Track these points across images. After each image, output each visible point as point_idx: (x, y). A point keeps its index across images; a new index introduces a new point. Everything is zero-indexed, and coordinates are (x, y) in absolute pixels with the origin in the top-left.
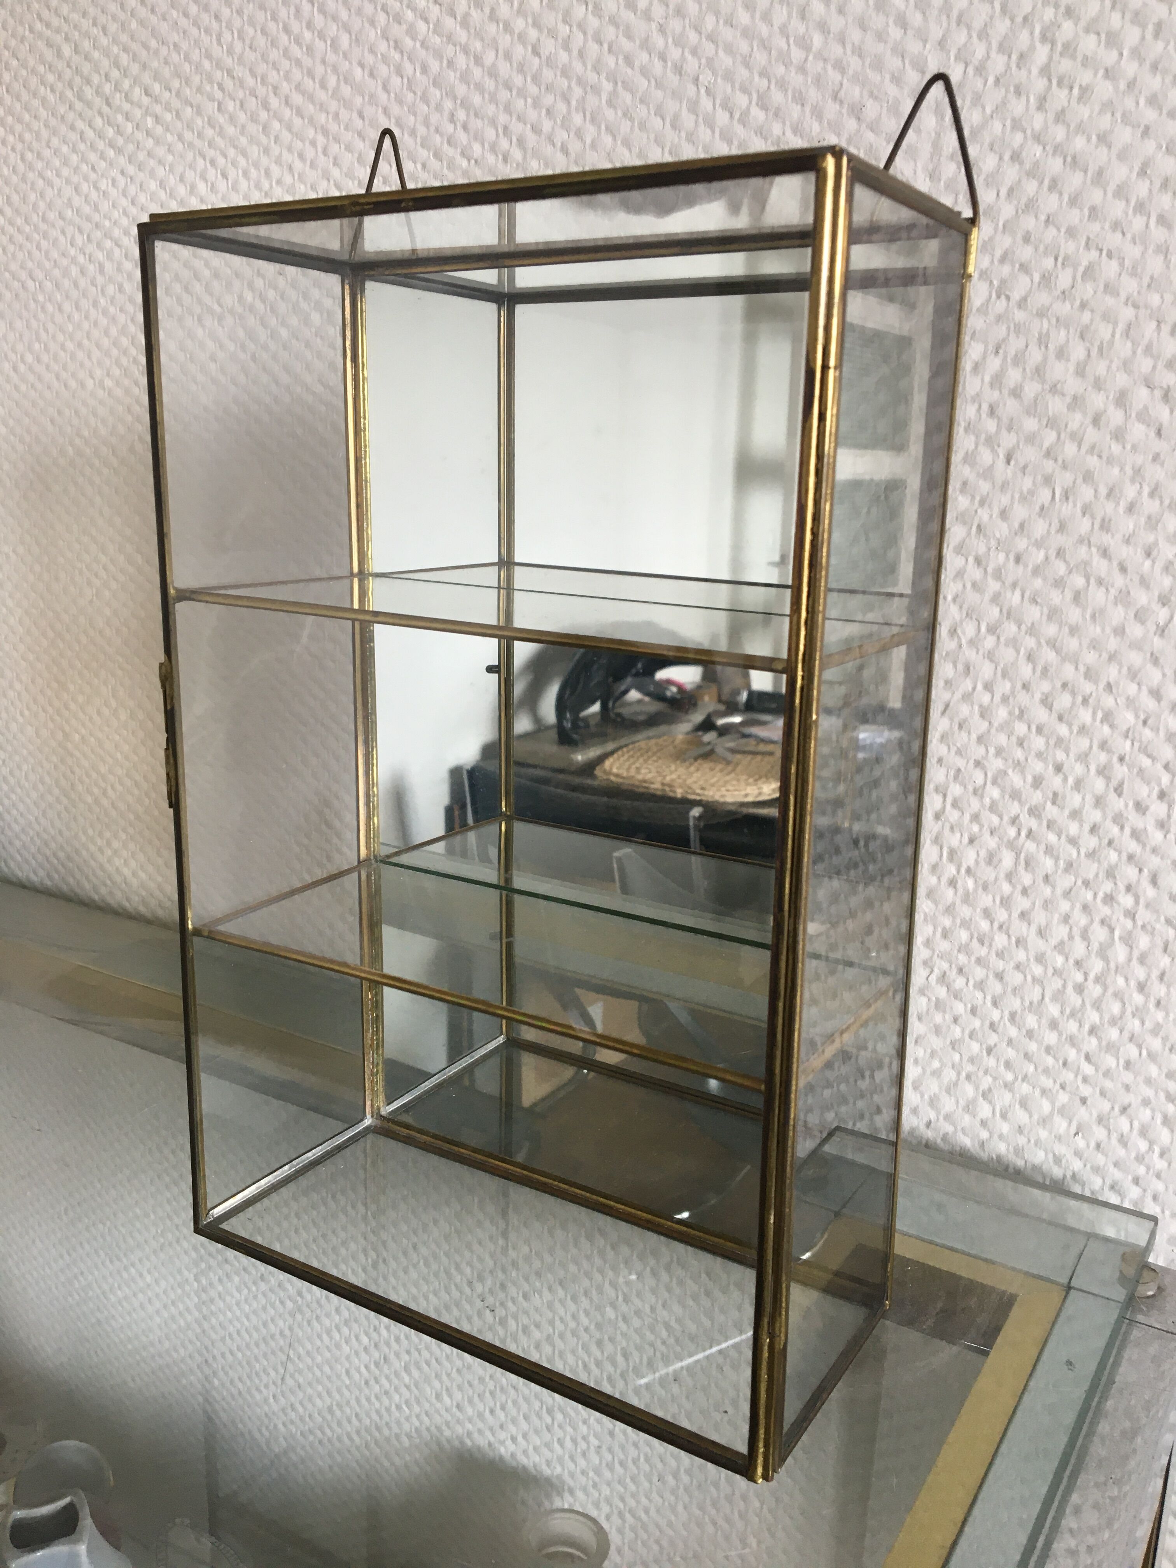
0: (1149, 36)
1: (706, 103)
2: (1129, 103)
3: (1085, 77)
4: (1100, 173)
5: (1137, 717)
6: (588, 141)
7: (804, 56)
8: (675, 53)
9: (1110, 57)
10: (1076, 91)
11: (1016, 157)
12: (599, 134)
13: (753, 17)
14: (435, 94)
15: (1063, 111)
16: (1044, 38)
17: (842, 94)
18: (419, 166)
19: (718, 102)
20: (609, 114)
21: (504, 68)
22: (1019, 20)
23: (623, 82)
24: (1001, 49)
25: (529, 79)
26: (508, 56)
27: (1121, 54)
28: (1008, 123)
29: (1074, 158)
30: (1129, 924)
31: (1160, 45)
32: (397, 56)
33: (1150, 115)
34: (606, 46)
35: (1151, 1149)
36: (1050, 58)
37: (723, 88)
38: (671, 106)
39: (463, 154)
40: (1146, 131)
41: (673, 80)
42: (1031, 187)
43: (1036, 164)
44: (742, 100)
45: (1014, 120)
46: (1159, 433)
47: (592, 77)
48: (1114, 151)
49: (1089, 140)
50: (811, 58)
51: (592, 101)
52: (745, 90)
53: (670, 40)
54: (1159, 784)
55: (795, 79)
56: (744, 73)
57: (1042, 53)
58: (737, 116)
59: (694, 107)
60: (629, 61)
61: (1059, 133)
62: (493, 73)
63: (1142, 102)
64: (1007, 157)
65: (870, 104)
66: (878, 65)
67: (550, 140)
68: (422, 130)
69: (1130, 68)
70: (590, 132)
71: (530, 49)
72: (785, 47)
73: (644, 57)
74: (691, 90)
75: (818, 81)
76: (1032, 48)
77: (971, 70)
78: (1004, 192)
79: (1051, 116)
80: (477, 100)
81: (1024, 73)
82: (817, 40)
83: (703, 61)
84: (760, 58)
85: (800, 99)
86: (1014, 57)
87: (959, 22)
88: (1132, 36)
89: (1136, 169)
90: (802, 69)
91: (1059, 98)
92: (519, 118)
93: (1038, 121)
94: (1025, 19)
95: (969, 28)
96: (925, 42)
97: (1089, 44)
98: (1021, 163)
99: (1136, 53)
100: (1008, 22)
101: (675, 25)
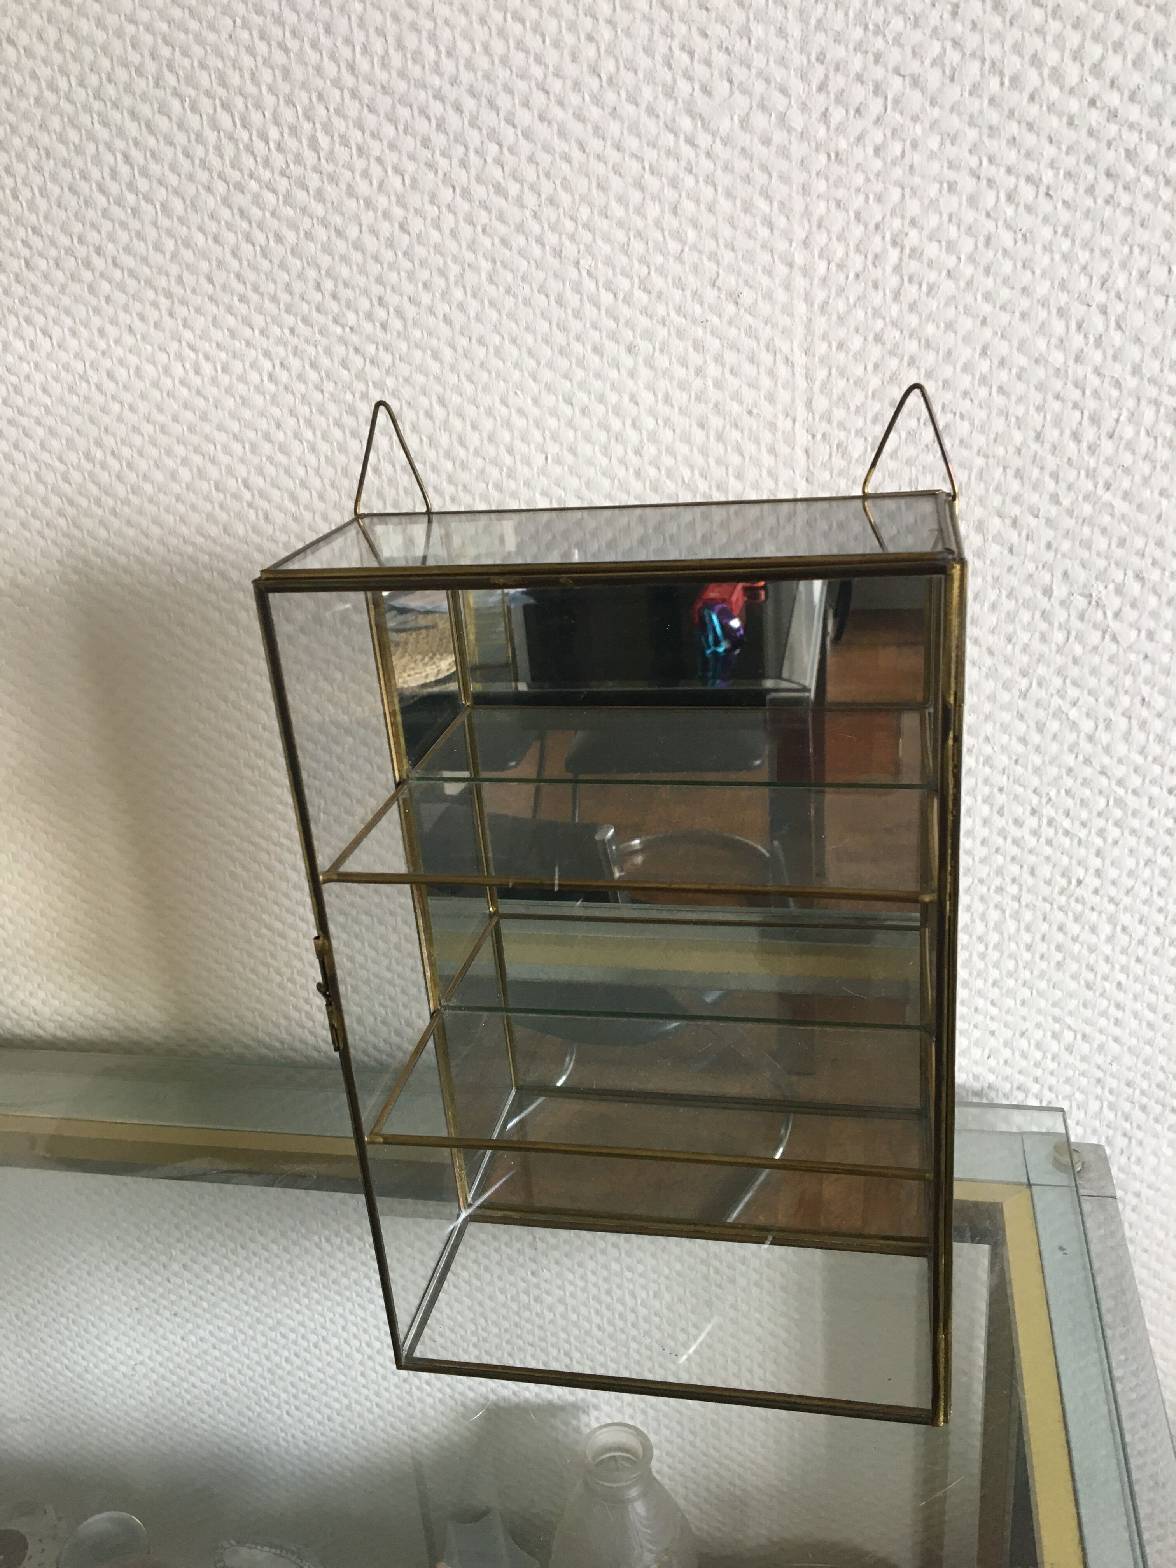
0: (981, 245)
1: (589, 285)
2: (969, 299)
3: (932, 276)
4: (949, 353)
5: (1010, 758)
6: (472, 314)
7: (680, 248)
8: (552, 239)
9: (950, 261)
10: (924, 287)
11: (878, 339)
12: (483, 308)
13: (627, 210)
14: (296, 264)
15: (915, 303)
16: (894, 243)
17: (719, 282)
18: (287, 331)
19: (601, 284)
20: (491, 290)
21: (370, 242)
22: (871, 227)
23: (502, 262)
24: (858, 250)
25: (400, 254)
26: (373, 231)
27: (959, 259)
28: (870, 311)
29: (927, 341)
30: (1016, 905)
31: (991, 253)
32: (245, 225)
33: (987, 309)
34: (479, 229)
35: (1045, 1057)
36: (901, 259)
37: (604, 272)
38: (554, 286)
39: (336, 321)
40: (984, 322)
41: (553, 262)
42: (893, 363)
43: (896, 345)
44: (624, 284)
45: (874, 309)
46: (1011, 550)
47: (469, 256)
48: (960, 336)
49: (938, 327)
50: (687, 249)
51: (471, 278)
52: (626, 274)
53: (546, 227)
54: (1030, 803)
55: (675, 268)
56: (624, 260)
57: (893, 255)
58: (621, 296)
59: (577, 288)
60: (504, 242)
61: (913, 320)
62: (358, 246)
63: (979, 297)
64: (871, 338)
65: (746, 291)
66: (749, 258)
67: (431, 311)
68: (285, 297)
69: (968, 271)
70: (473, 306)
71: (397, 226)
72: (661, 239)
73: (521, 240)
74: (573, 273)
75: (696, 269)
76: (885, 251)
77: (833, 267)
78: (870, 367)
79: (905, 307)
80: (344, 271)
81: (879, 271)
82: (691, 235)
83: (582, 247)
84: (638, 247)
85: (680, 284)
86: (870, 257)
87: (819, 226)
88: (967, 245)
89: (978, 351)
90: (679, 259)
91: (911, 292)
92: (393, 289)
93: (895, 310)
94: (877, 227)
95: (829, 232)
96: (791, 241)
97: (932, 250)
98: (883, 344)
99: (971, 259)
100: (862, 228)
101: (549, 213)
